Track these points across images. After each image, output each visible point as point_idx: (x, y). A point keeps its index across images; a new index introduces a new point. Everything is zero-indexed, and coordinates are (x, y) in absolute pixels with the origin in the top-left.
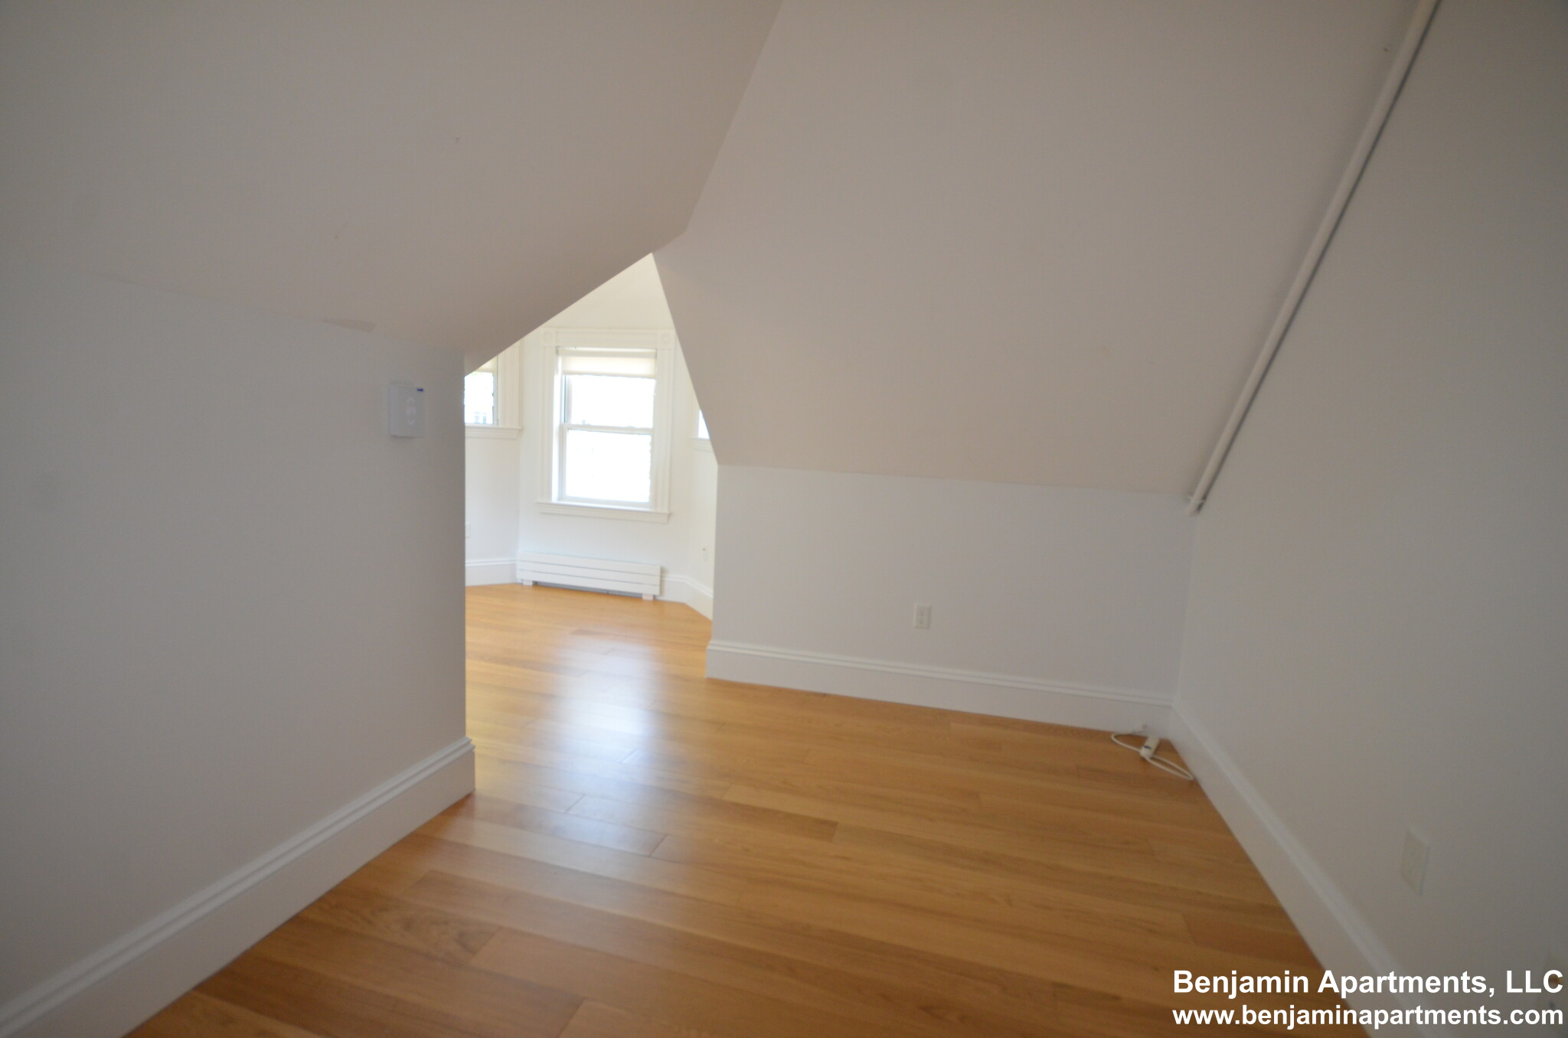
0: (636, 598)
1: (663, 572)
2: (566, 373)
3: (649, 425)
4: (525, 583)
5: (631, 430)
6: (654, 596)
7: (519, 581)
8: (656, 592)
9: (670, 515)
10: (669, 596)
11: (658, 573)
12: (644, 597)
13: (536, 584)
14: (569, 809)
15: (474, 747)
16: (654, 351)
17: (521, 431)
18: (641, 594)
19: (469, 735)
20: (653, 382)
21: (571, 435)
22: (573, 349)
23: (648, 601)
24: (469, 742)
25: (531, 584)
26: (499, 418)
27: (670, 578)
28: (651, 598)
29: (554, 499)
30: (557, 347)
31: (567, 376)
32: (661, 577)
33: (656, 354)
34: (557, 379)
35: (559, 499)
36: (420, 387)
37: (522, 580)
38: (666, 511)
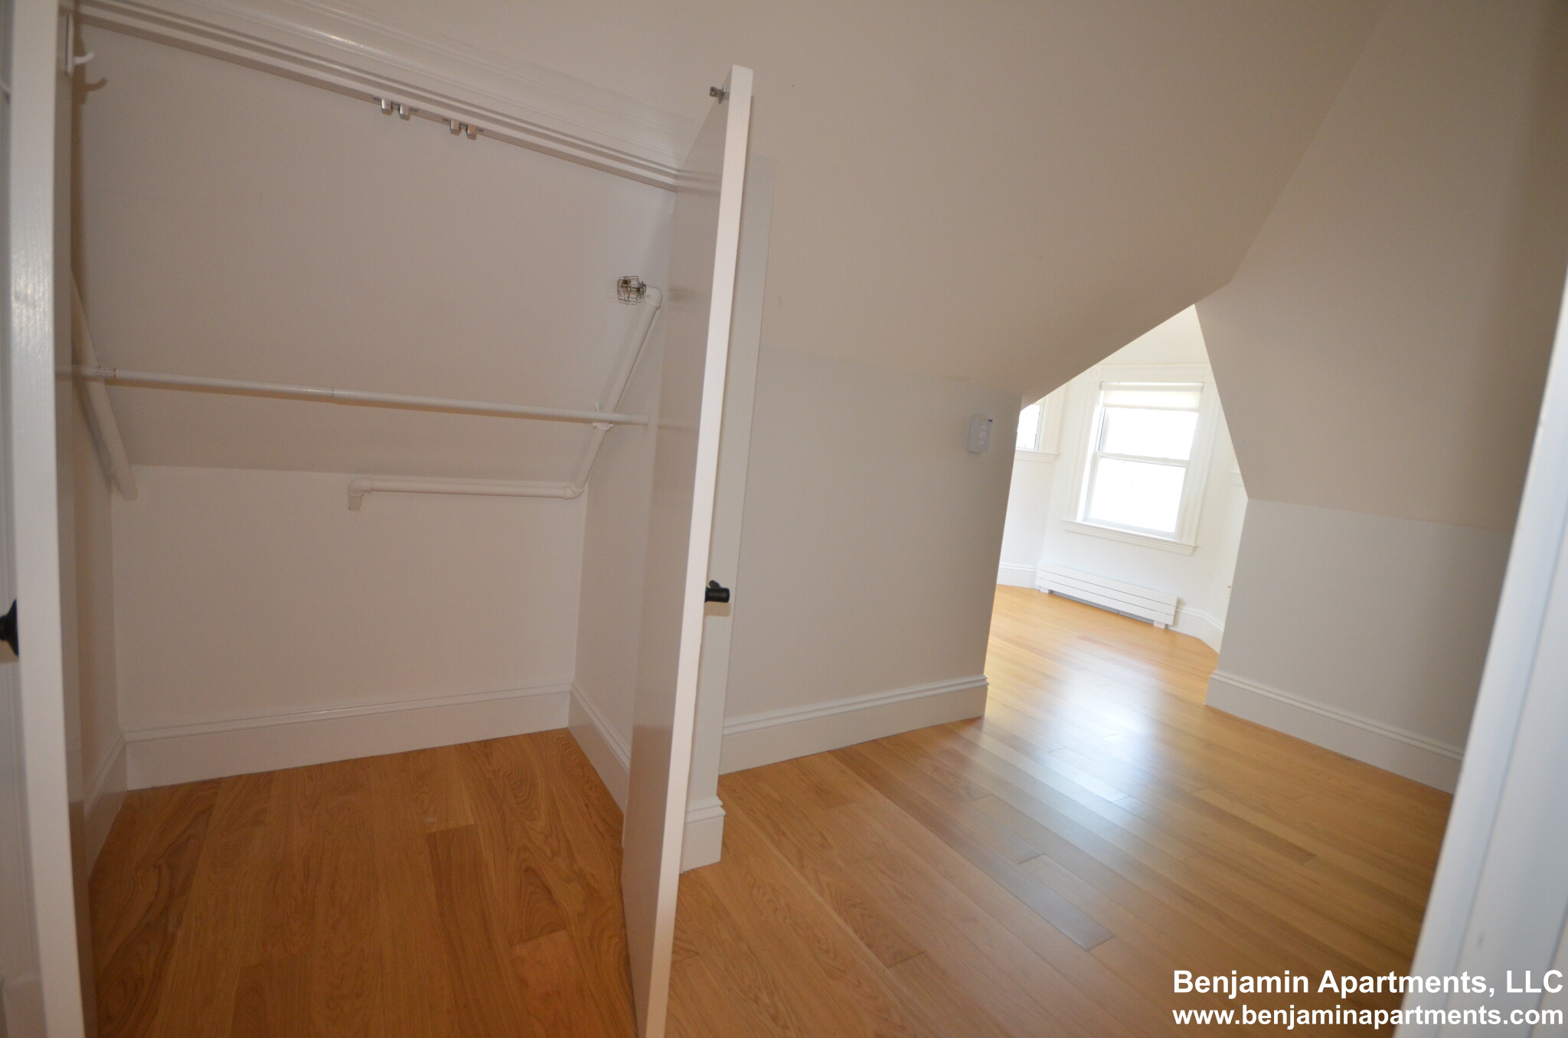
0: (1147, 623)
1: (1179, 603)
2: (1106, 406)
3: (1187, 458)
4: (1042, 590)
5: (1165, 461)
6: (1167, 625)
7: (1037, 588)
8: (1170, 622)
9: (1195, 548)
10: (1182, 628)
11: (1174, 603)
12: (1155, 625)
13: (1051, 592)
14: (1052, 751)
15: (988, 684)
16: (1201, 384)
17: (1057, 456)
18: (1153, 621)
19: (986, 674)
20: (1196, 415)
21: (1103, 463)
22: (1117, 384)
23: (1159, 629)
24: (985, 679)
25: (1047, 592)
26: (1040, 444)
27: (1186, 610)
28: (1163, 627)
29: (1079, 519)
30: (1101, 382)
31: (1107, 408)
32: (1177, 608)
33: (1203, 388)
34: (1098, 411)
35: (1083, 521)
36: (990, 418)
37: (1040, 587)
38: (1193, 544)
